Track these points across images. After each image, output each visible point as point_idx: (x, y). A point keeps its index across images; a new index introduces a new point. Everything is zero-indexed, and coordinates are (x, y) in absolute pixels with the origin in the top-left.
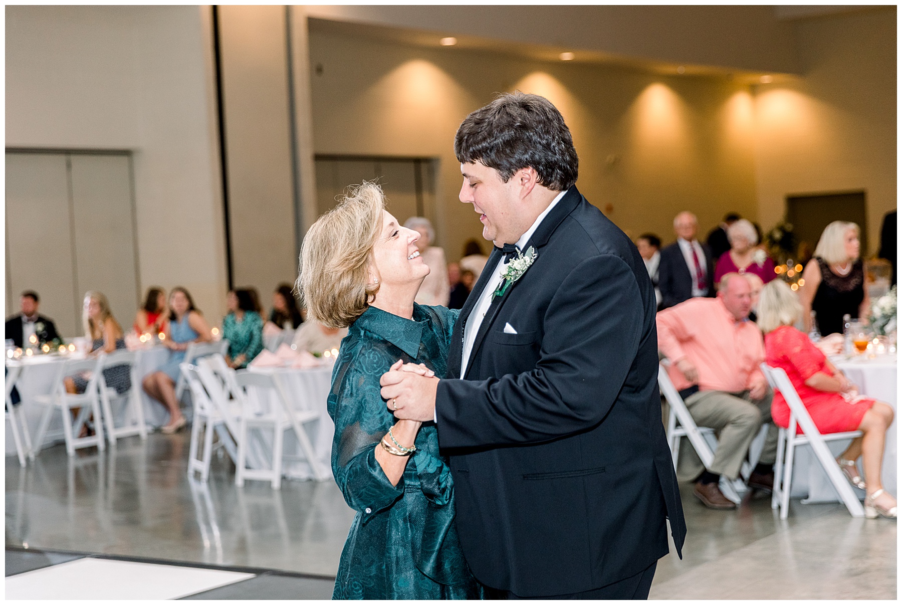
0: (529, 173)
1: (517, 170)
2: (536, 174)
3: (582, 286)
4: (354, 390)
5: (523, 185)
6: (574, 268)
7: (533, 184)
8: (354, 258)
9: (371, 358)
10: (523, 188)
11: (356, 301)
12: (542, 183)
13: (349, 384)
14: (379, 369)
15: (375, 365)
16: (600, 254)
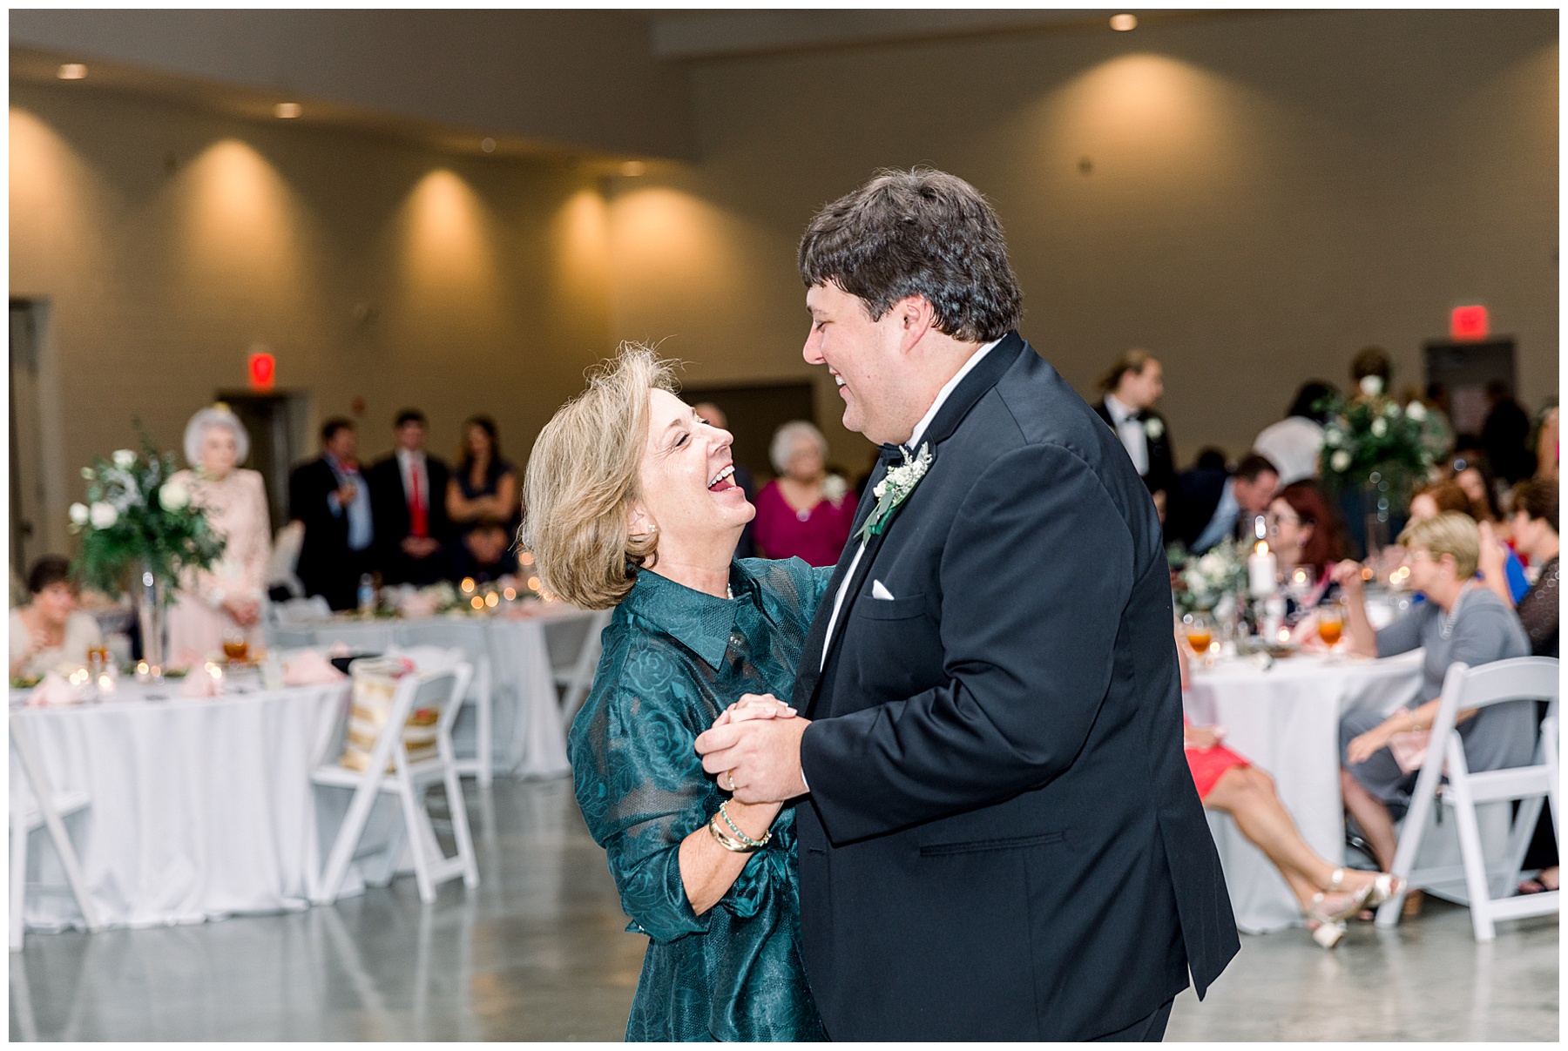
0: (918, 308)
1: (898, 301)
2: (930, 309)
3: (996, 504)
4: (628, 726)
5: (907, 327)
6: (981, 473)
7: (924, 328)
8: (598, 497)
9: (648, 664)
10: (906, 334)
11: (609, 569)
12: (941, 327)
13: (616, 715)
14: (663, 681)
15: (656, 675)
16: (1027, 444)
